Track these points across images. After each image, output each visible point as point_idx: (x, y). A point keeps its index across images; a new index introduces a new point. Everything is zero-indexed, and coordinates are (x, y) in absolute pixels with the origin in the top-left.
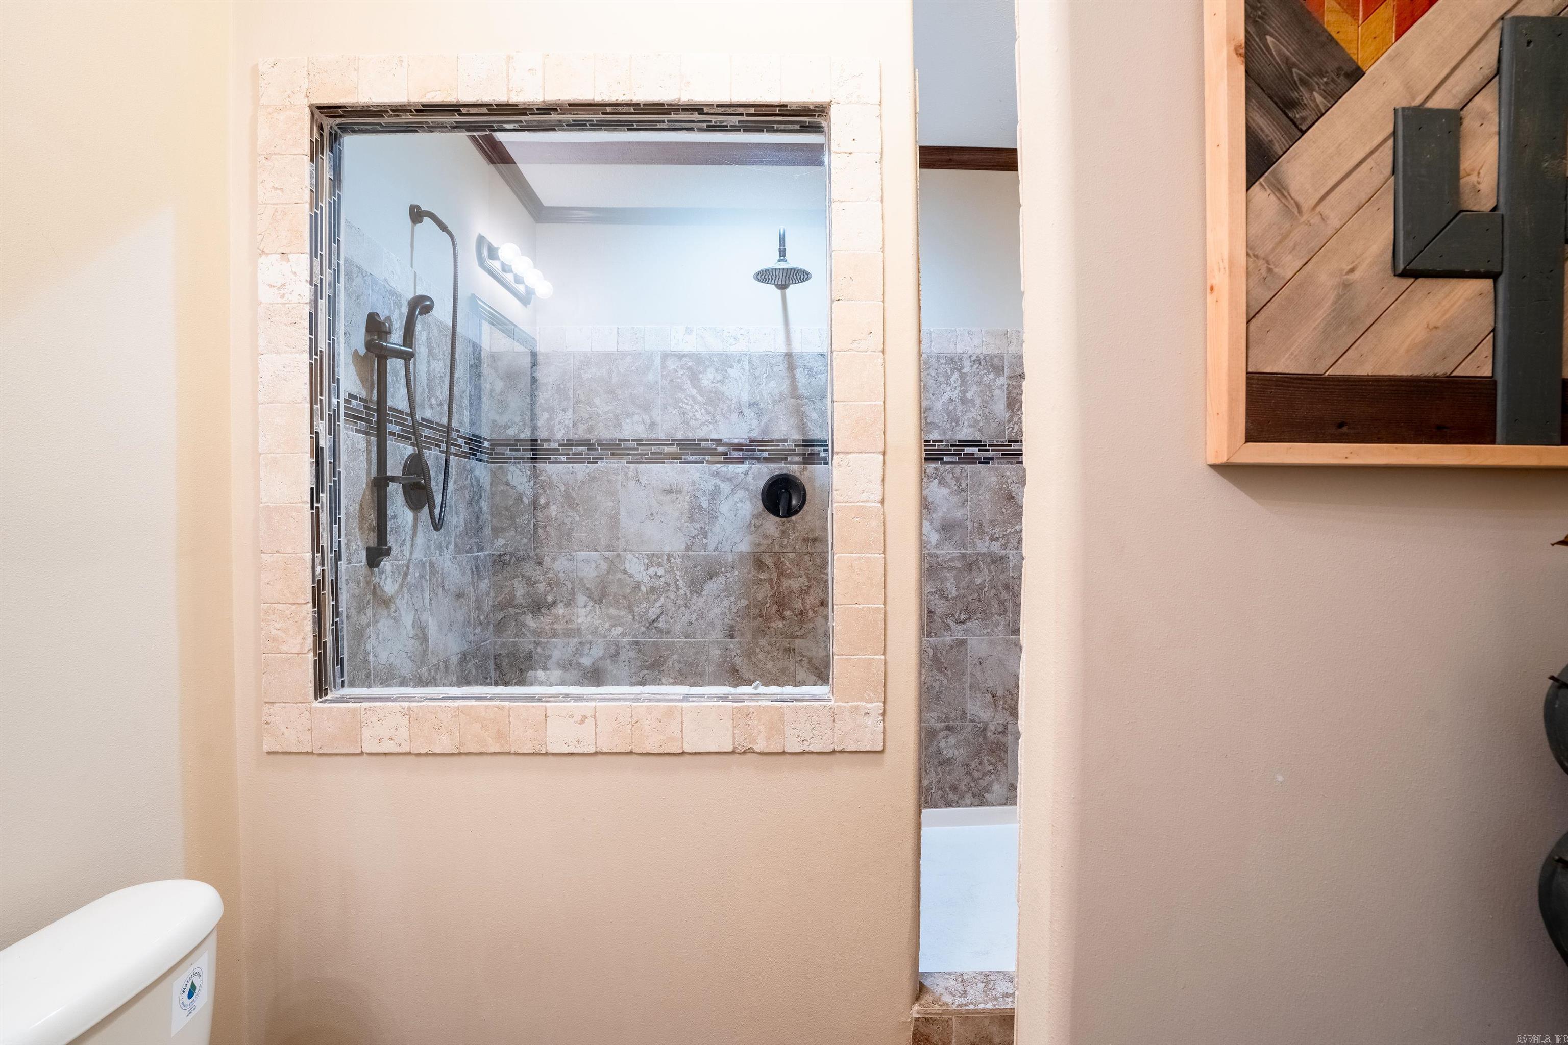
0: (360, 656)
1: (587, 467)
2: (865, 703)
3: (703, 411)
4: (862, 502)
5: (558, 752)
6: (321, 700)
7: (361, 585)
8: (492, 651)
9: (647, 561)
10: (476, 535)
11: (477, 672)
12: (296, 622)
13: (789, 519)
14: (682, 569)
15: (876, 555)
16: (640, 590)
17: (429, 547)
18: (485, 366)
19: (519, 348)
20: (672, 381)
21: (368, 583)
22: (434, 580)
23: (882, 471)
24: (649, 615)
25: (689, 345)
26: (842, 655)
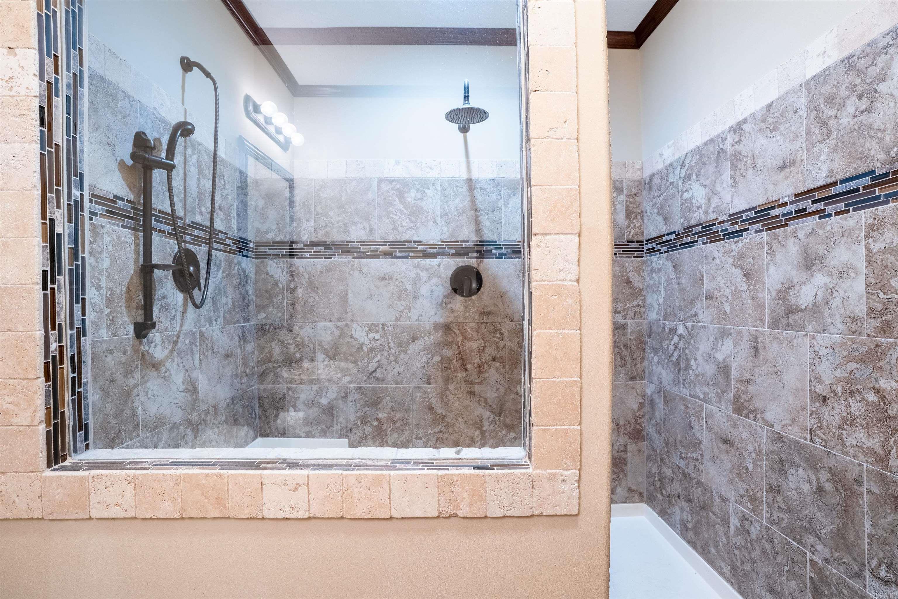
0: (127, 412)
1: (324, 262)
2: (561, 471)
3: (408, 220)
4: (560, 280)
5: (273, 517)
6: (56, 467)
7: (129, 353)
8: (257, 394)
9: (367, 329)
10: (243, 311)
11: (244, 411)
12: (27, 396)
13: (470, 298)
14: (393, 335)
15: (573, 331)
16: (362, 350)
17: (199, 321)
18: (251, 188)
19: (275, 176)
20: (385, 199)
21: (136, 351)
22: (204, 346)
23: (578, 251)
24: (370, 368)
25: (397, 173)
26: (540, 426)
